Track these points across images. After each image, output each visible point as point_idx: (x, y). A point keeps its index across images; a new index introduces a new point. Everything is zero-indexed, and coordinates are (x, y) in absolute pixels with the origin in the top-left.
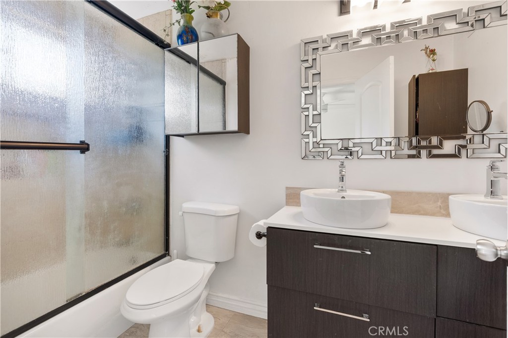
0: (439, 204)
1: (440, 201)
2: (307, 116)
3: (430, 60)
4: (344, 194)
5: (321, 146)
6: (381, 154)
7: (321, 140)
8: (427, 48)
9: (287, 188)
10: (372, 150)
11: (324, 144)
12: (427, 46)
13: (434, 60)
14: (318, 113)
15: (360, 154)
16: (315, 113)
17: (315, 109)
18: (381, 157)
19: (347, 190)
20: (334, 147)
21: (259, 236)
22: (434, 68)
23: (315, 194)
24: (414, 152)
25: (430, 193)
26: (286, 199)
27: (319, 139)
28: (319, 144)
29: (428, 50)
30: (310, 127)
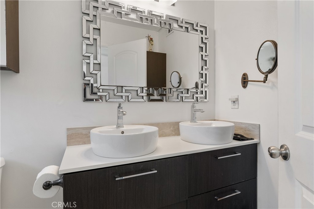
0: (172, 129)
1: (172, 127)
2: (88, 64)
3: (151, 44)
4: (122, 129)
5: (101, 90)
6: (143, 98)
7: (101, 85)
8: (149, 37)
9: (68, 129)
10: (137, 95)
11: (103, 89)
12: (149, 36)
13: (152, 45)
14: (98, 63)
15: (130, 98)
16: (96, 62)
17: (96, 58)
18: (142, 100)
19: (124, 126)
20: (111, 92)
21: (47, 186)
22: (152, 49)
23: (100, 132)
24: (159, 98)
25: (167, 123)
26: (67, 139)
27: (98, 85)
28: (99, 89)
29: (150, 38)
30: (91, 73)
